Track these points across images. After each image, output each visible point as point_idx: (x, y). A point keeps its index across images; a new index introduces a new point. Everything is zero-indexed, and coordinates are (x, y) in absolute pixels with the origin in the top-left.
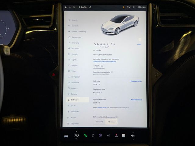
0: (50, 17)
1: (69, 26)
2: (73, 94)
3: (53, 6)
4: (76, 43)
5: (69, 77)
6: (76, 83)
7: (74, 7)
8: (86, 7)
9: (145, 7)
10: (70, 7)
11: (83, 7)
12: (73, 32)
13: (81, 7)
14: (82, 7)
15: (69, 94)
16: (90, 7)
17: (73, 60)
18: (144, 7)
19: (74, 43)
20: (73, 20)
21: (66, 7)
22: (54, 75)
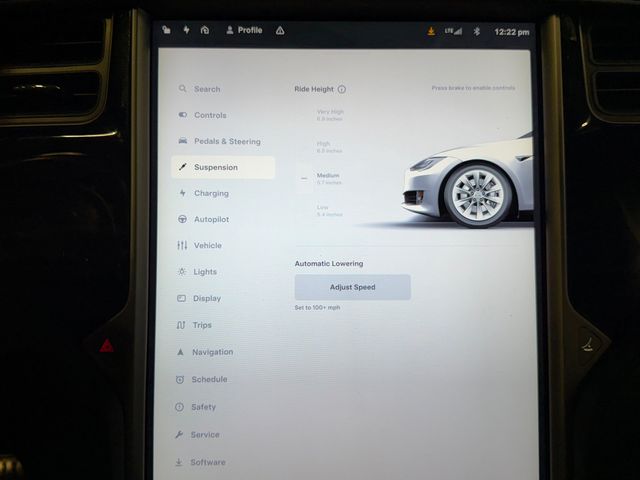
0: (95, 76)
1: (181, 115)
2: (199, 435)
3: (109, 24)
4: (216, 194)
5: (180, 353)
6: (214, 380)
7: (205, 30)
8: (260, 31)
9: (527, 32)
10: (186, 30)
11: (248, 31)
12: (201, 142)
13: (235, 29)
14: (240, 29)
15: (180, 434)
16: (280, 31)
17: (203, 273)
18: (520, 33)
19: (208, 194)
20: (201, 90)
21: (167, 31)
22: (106, 347)
